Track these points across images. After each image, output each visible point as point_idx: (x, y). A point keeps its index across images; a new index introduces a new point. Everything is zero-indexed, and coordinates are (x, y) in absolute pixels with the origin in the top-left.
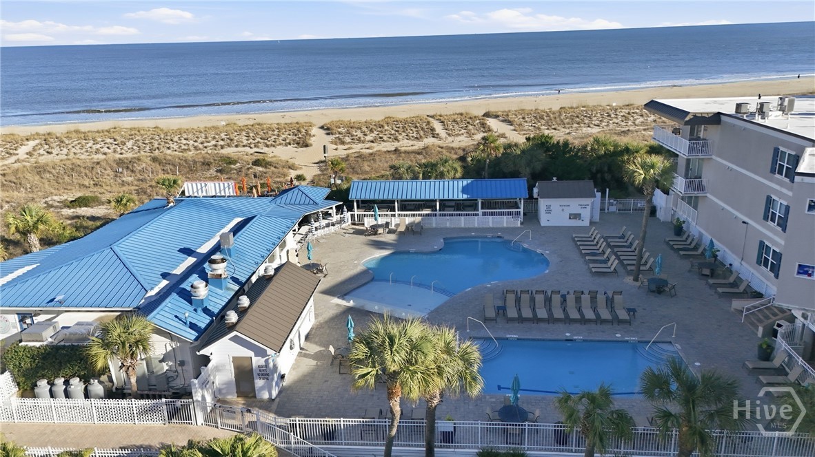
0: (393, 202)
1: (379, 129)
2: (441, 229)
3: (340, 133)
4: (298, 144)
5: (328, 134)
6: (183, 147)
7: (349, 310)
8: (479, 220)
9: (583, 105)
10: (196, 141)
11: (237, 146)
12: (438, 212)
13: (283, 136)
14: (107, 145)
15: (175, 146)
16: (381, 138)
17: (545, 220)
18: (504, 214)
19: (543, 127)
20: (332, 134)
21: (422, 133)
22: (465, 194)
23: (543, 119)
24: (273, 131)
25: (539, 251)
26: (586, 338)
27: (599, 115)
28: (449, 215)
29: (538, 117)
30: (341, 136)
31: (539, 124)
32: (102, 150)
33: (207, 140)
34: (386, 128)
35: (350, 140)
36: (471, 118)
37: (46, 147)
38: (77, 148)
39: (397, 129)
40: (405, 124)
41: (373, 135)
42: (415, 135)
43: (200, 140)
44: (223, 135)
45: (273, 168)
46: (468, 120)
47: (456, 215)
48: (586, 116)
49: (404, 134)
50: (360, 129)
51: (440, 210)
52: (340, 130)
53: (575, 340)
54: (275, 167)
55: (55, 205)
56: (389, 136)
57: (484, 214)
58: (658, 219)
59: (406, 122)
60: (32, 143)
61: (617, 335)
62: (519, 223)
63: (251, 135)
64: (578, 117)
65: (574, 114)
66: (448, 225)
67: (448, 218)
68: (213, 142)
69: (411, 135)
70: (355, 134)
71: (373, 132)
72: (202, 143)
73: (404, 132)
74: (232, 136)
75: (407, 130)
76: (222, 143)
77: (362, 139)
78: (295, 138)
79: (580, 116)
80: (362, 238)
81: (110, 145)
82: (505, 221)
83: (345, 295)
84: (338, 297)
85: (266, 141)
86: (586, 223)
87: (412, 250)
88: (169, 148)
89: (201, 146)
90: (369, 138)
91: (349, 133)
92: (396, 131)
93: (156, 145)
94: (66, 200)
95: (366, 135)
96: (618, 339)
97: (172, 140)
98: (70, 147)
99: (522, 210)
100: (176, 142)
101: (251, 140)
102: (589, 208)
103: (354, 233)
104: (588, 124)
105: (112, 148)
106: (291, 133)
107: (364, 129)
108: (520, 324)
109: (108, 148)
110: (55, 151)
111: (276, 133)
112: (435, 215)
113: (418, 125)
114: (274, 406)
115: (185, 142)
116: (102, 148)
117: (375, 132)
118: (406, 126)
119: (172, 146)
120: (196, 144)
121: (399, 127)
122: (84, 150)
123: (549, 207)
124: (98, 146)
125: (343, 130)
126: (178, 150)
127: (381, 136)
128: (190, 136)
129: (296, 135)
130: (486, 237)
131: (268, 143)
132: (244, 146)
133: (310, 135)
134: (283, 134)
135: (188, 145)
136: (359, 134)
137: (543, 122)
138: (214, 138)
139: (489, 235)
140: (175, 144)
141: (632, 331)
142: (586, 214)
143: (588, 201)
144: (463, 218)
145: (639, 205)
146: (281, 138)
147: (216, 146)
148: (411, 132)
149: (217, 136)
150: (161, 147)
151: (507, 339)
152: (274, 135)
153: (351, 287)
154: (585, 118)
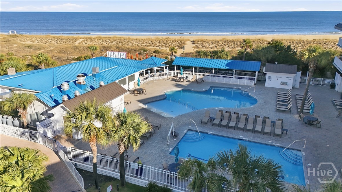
0: (193, 67)
1: (216, 43)
2: (213, 83)
3: (198, 44)
4: (179, 47)
5: (193, 44)
6: (133, 45)
7: (143, 109)
8: (233, 81)
9: (326, 39)
10: (139, 43)
11: (154, 46)
12: (213, 75)
13: (174, 44)
14: (106, 42)
15: (130, 44)
16: (216, 47)
17: (268, 83)
18: (247, 78)
19: (299, 47)
20: (195, 44)
21: (236, 46)
22: (227, 66)
23: (301, 43)
24: (171, 41)
25: (255, 97)
26: (250, 140)
27: (333, 43)
28: (218, 76)
29: (298, 42)
30: (198, 45)
31: (298, 46)
32: (104, 44)
33: (143, 43)
34: (220, 42)
35: (202, 47)
36: (262, 41)
37: (86, 41)
38: (96, 42)
39: (224, 43)
40: (229, 41)
41: (213, 45)
42: (232, 46)
43: (140, 43)
44: (150, 42)
45: (161, 55)
46: (261, 42)
47: (222, 77)
48: (325, 44)
49: (227, 46)
50: (208, 42)
51: (214, 74)
52: (198, 42)
53: (244, 140)
54: (162, 54)
55: (70, 59)
56: (220, 46)
57: (236, 78)
58: (336, 90)
59: (230, 41)
60: (82, 40)
61: (269, 141)
62: (253, 83)
63: (161, 42)
64: (320, 44)
65: (318, 42)
66: (217, 81)
67: (217, 77)
68: (145, 44)
69: (230, 46)
70: (205, 44)
71: (213, 44)
72: (141, 44)
73: (228, 45)
74: (153, 42)
75: (229, 44)
76: (148, 44)
77: (207, 46)
78: (179, 44)
79: (322, 43)
80: (174, 82)
81: (107, 42)
82: (246, 82)
83: (147, 103)
84: (143, 104)
85: (166, 45)
86: (290, 87)
87: (192, 89)
88: (128, 45)
89: (140, 45)
90: (211, 46)
91: (202, 44)
92: (224, 44)
93: (124, 43)
94: (75, 58)
95: (209, 45)
96: (269, 144)
97: (130, 42)
98: (94, 42)
99: (256, 77)
100: (132, 43)
101: (160, 44)
102: (292, 80)
103: (172, 80)
104: (325, 47)
105: (108, 43)
106: (177, 42)
107: (210, 43)
108: (219, 127)
109: (106, 43)
110: (88, 43)
111: (171, 42)
112: (212, 76)
113: (235, 42)
114: (77, 143)
115: (134, 43)
116: (104, 43)
117: (214, 44)
118: (229, 42)
119: (129, 44)
120: (138, 44)
121: (226, 43)
122: (98, 43)
123: (270, 77)
124: (103, 42)
125: (200, 43)
126: (131, 46)
127: (216, 46)
128: (137, 41)
129: (179, 43)
130: (233, 88)
131: (167, 46)
132: (157, 46)
133: (185, 44)
134: (174, 42)
135: (135, 44)
136: (207, 45)
137: (300, 45)
138: (146, 42)
139: (234, 87)
140: (131, 43)
141: (280, 141)
142: (290, 83)
143: (292, 76)
144: (224, 78)
145: (326, 82)
146: (172, 44)
147: (146, 45)
148: (231, 45)
149: (148, 42)
150: (125, 44)
151: (208, 133)
152: (170, 43)
153: (152, 100)
154: (324, 45)
